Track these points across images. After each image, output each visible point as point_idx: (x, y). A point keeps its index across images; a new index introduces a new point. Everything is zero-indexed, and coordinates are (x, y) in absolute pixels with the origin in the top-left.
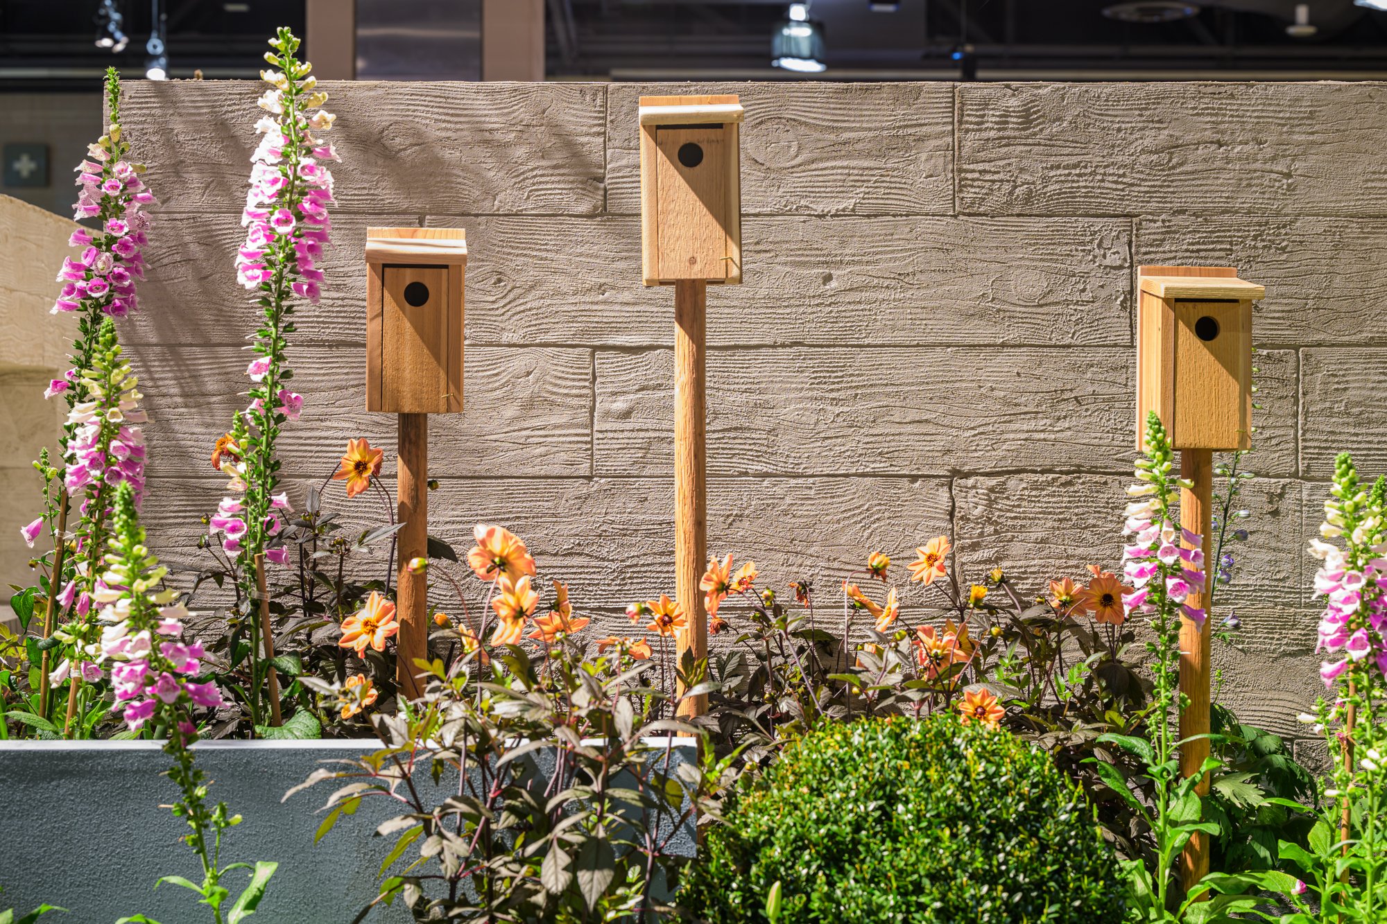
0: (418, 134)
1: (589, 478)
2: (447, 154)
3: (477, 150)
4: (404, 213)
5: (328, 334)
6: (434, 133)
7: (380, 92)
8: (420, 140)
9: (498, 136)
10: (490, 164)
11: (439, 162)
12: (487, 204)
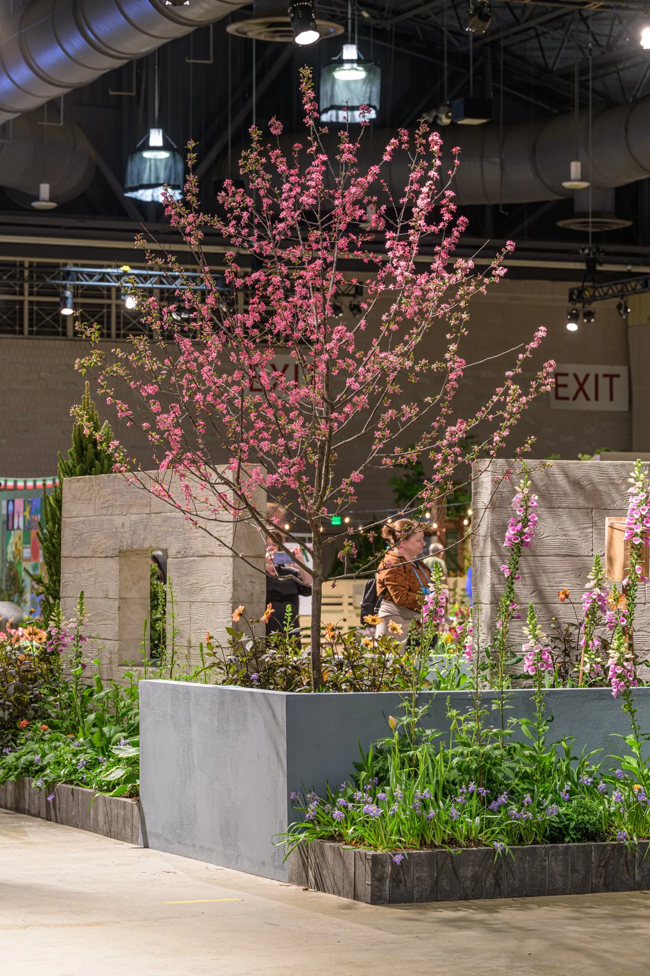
0: (591, 480)
1: (645, 604)
2: (601, 488)
3: (610, 486)
4: (587, 508)
5: (563, 552)
6: (596, 480)
7: (579, 465)
8: (592, 483)
9: (616, 481)
10: (613, 491)
11: (598, 490)
12: (612, 506)
